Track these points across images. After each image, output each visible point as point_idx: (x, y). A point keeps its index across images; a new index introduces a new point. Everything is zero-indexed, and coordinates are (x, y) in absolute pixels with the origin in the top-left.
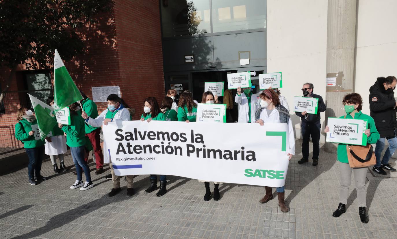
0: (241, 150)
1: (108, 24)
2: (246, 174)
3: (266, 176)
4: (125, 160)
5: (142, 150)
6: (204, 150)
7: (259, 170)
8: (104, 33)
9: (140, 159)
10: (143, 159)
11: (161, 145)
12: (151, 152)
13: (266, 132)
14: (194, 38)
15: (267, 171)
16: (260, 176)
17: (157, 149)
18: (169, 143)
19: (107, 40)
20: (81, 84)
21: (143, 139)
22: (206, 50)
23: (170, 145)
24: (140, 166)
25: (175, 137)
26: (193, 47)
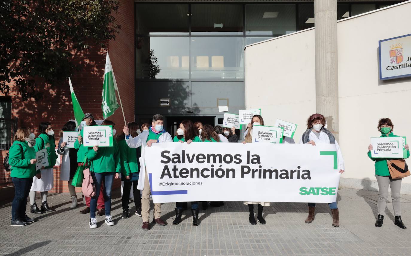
0: (297, 169)
1: (99, 53)
2: (301, 192)
3: (320, 193)
4: (170, 185)
5: (189, 173)
6: (260, 171)
7: (313, 188)
8: (93, 62)
9: (186, 184)
10: (189, 184)
11: (210, 168)
12: (198, 176)
13: (320, 152)
14: (171, 82)
15: (320, 188)
16: (314, 194)
17: (206, 173)
18: (221, 166)
19: (96, 69)
20: (55, 117)
21: (191, 162)
22: (183, 94)
23: (222, 168)
24: (185, 192)
25: (228, 159)
26: (170, 90)
